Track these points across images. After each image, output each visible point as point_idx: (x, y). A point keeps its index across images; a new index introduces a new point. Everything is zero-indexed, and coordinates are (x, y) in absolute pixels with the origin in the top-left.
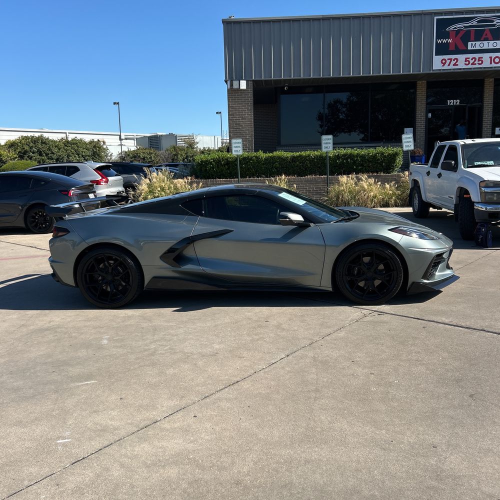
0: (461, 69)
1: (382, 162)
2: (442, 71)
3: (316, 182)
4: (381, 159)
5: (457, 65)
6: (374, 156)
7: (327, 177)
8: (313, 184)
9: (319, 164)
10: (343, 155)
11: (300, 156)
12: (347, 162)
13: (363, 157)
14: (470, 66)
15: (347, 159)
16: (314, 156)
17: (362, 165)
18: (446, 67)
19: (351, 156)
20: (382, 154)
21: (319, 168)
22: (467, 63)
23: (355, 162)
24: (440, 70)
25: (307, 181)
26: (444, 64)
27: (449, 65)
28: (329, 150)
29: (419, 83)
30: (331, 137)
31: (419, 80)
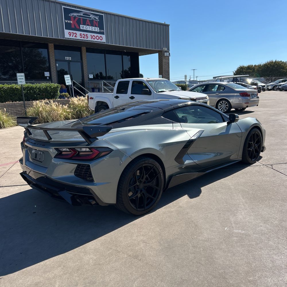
0: (78, 39)
1: (51, 92)
3: (15, 106)
4: (50, 90)
5: (77, 37)
6: (46, 89)
7: (24, 102)
8: (13, 108)
9: (10, 93)
10: (26, 88)
12: (30, 92)
13: (39, 89)
14: (82, 39)
15: (29, 90)
16: (7, 88)
17: (39, 94)
18: (71, 37)
19: (32, 88)
20: (50, 87)
21: (11, 96)
22: (81, 36)
23: (35, 92)
24: (68, 38)
25: (9, 106)
26: (70, 35)
27: (73, 36)
28: (23, 83)
29: (50, 44)
30: (23, 74)
31: (50, 43)
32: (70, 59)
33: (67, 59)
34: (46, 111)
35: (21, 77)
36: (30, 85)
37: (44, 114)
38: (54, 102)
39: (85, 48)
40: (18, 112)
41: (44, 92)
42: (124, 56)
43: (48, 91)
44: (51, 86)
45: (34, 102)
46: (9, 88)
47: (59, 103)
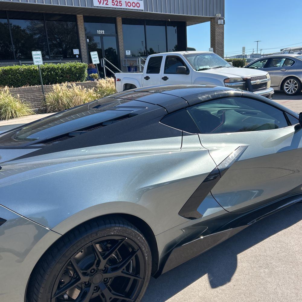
0: (110, 8)
1: (76, 73)
2: (99, 8)
3: (33, 91)
4: (75, 71)
5: (108, 5)
6: (70, 69)
7: (42, 86)
8: (30, 93)
9: (28, 76)
10: (47, 69)
11: (11, 69)
12: (51, 74)
13: (62, 69)
14: (115, 6)
15: (50, 72)
16: (23, 70)
17: (62, 76)
18: (101, 5)
19: (53, 69)
21: (29, 79)
22: (113, 4)
23: (57, 74)
24: (98, 7)
25: (24, 91)
26: (100, 3)
27: (103, 4)
28: (40, 64)
29: (78, 16)
30: (39, 52)
31: (78, 14)
32: (103, 32)
33: (100, 33)
34: (67, 97)
35: (37, 56)
36: (51, 65)
37: (65, 100)
38: (77, 85)
39: (120, 18)
40: (36, 98)
41: (67, 73)
42: (168, 27)
43: (73, 72)
44: (76, 66)
45: (53, 85)
46: (26, 69)
47: (83, 87)
